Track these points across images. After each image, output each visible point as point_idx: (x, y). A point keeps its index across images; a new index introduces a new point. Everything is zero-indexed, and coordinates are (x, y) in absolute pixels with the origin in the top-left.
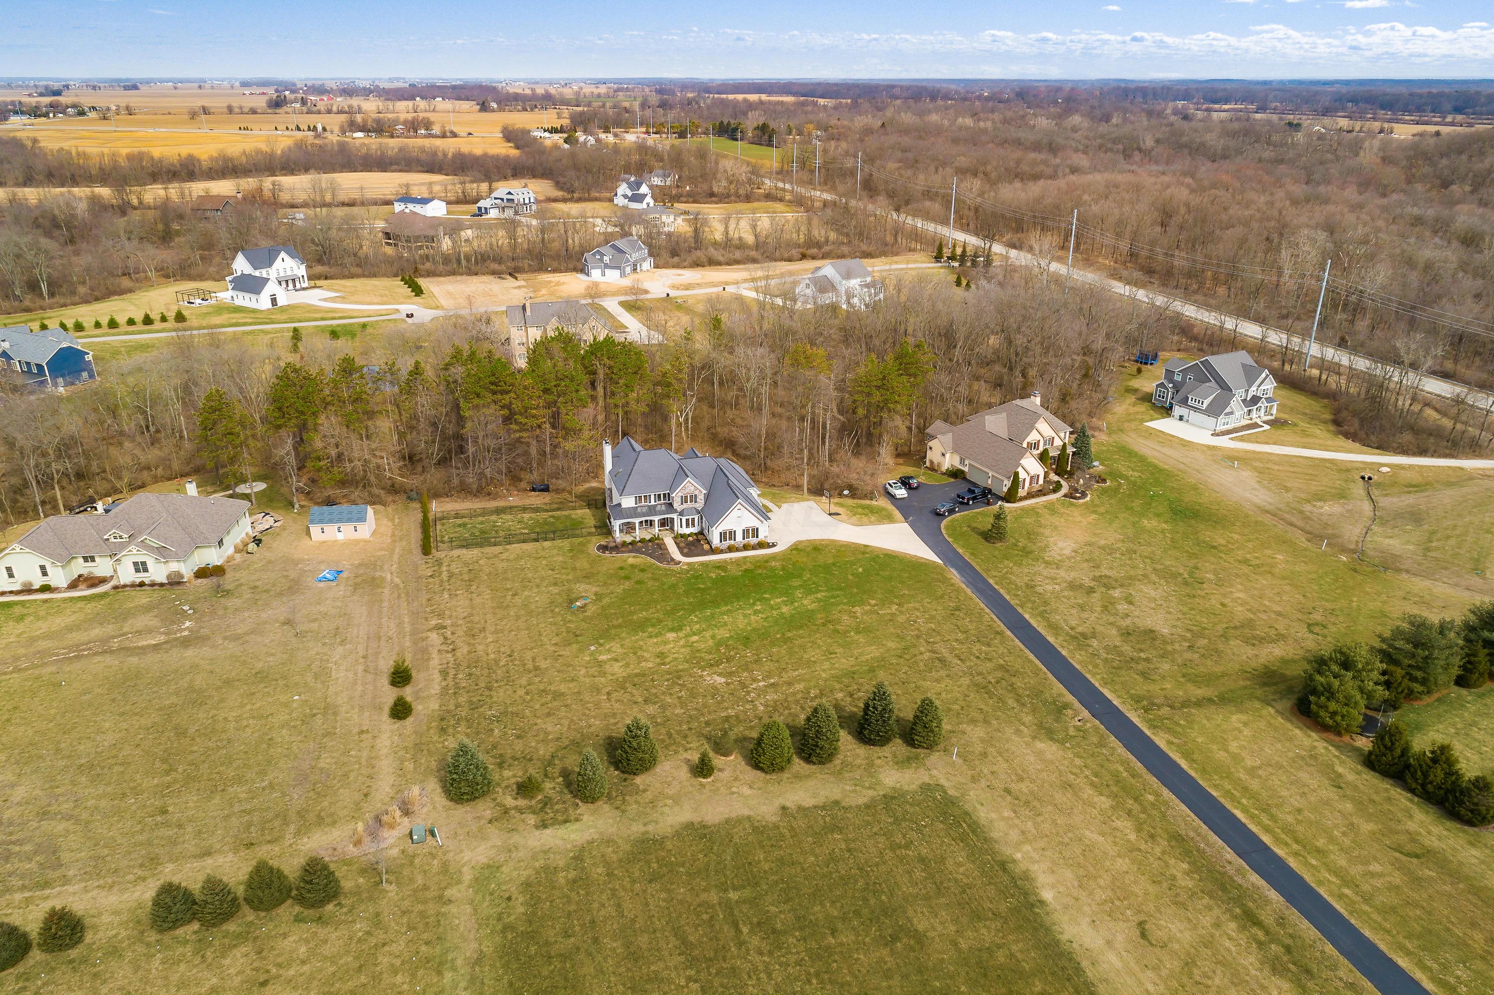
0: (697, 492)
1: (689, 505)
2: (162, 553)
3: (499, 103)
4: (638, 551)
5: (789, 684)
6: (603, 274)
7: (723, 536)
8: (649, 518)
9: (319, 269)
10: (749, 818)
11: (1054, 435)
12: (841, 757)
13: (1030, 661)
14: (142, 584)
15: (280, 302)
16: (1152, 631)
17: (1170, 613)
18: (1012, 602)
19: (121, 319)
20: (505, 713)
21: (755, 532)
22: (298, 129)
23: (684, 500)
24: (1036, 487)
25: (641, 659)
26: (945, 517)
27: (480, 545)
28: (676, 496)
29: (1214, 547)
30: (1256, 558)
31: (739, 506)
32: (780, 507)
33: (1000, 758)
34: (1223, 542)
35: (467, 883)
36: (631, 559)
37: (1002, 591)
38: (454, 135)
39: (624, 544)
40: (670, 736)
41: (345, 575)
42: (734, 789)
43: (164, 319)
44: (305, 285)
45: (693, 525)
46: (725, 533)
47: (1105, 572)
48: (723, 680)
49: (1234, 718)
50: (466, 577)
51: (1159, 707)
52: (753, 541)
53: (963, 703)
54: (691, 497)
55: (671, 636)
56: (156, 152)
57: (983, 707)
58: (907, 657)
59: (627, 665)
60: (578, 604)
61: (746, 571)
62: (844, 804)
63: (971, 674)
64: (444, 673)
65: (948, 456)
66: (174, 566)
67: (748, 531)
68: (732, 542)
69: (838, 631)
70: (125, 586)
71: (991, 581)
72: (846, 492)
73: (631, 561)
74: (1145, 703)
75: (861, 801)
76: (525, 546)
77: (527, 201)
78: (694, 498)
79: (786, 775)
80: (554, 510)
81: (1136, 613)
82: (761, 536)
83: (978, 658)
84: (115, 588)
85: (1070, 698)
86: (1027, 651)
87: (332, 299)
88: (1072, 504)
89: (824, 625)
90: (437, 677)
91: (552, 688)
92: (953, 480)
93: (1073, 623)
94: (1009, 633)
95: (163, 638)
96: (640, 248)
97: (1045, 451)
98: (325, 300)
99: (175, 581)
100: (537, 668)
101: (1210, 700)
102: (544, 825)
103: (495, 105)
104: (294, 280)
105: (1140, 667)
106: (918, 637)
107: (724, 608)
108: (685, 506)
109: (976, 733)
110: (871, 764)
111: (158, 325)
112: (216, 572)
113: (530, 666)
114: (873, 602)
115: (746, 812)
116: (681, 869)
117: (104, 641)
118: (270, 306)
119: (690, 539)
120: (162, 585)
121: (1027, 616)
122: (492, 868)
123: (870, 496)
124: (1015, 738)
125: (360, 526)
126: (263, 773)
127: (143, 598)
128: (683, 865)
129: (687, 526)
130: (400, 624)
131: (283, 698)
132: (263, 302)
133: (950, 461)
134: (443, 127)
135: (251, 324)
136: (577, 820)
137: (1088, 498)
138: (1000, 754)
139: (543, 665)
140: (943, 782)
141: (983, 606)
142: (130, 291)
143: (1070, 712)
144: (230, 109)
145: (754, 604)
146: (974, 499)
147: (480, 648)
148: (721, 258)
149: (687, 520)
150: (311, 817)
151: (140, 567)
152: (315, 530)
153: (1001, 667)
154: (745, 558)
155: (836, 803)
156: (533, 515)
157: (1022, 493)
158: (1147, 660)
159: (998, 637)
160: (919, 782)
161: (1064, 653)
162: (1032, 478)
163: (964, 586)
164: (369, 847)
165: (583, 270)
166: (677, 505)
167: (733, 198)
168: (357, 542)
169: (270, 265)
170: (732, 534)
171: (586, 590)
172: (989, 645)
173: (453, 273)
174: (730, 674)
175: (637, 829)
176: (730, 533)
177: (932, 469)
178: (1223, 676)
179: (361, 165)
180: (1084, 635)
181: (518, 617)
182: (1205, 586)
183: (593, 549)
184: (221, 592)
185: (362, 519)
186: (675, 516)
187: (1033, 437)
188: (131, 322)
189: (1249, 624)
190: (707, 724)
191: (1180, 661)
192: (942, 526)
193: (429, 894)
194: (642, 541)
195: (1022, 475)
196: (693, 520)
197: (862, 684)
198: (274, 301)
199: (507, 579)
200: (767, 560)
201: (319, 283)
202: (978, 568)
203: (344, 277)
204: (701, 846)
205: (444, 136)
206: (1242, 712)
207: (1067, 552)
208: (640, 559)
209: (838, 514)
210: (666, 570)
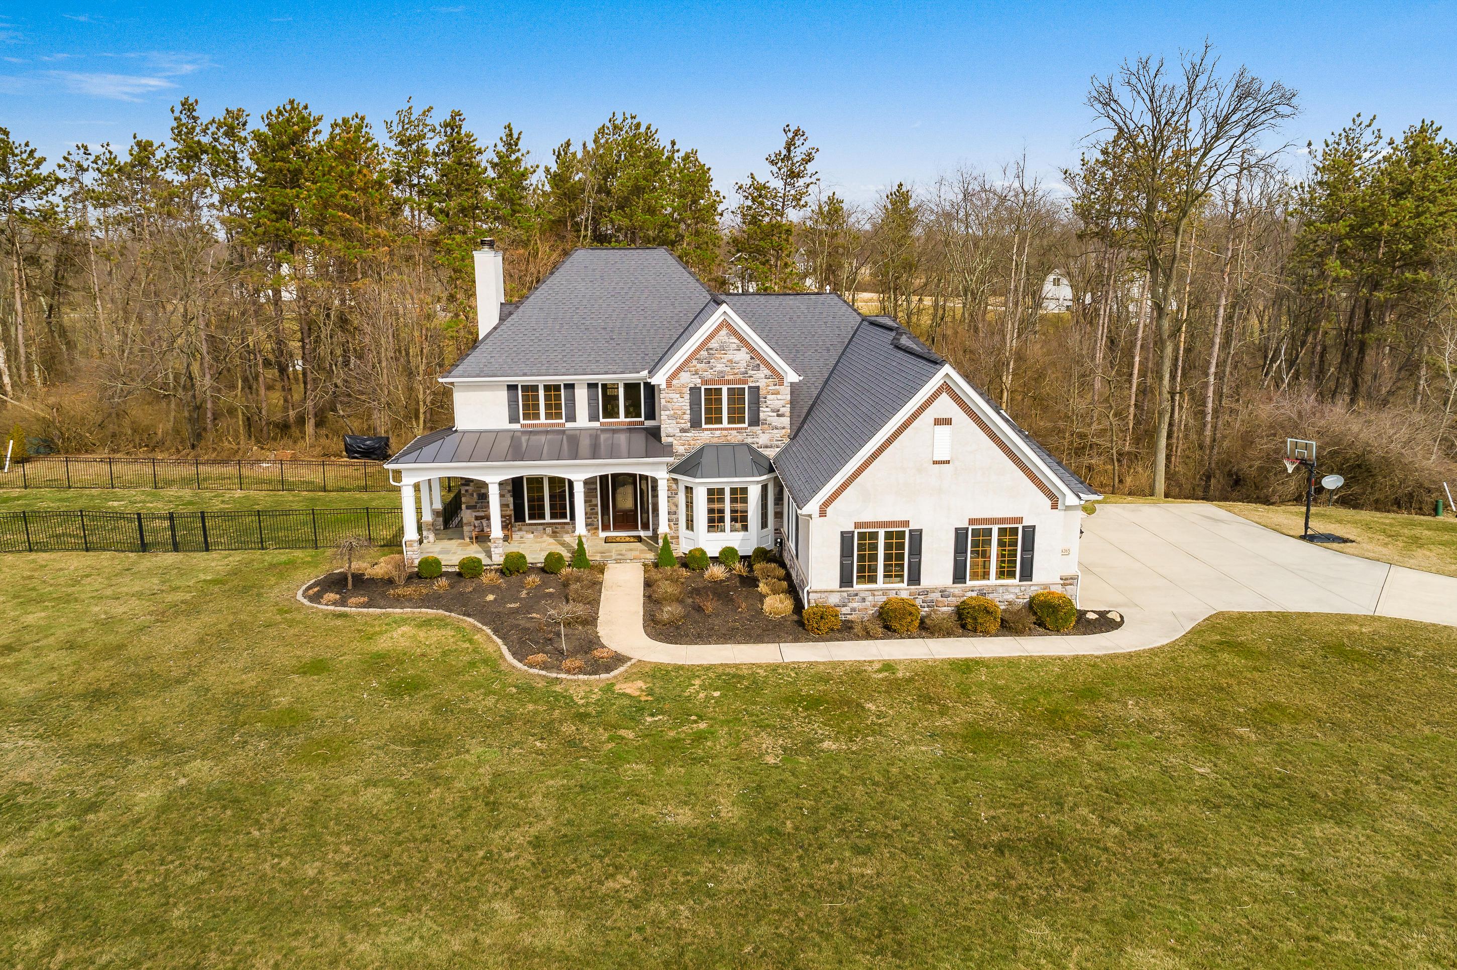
0: (760, 378)
1: (725, 430)
7: (858, 553)
23: (705, 405)
28: (672, 384)
31: (945, 406)
39: (431, 574)
45: (741, 519)
46: (868, 540)
52: (1006, 591)
54: (736, 396)
67: (981, 538)
68: (902, 589)
78: (747, 405)
108: (707, 435)
119: (717, 571)
129: (715, 521)
149: (715, 495)
154: (967, 666)
166: (671, 425)
170: (902, 549)
176: (895, 539)
183: (294, 593)
186: (660, 472)
196: (740, 495)
208: (434, 637)
209: (1345, 541)
210: (527, 690)
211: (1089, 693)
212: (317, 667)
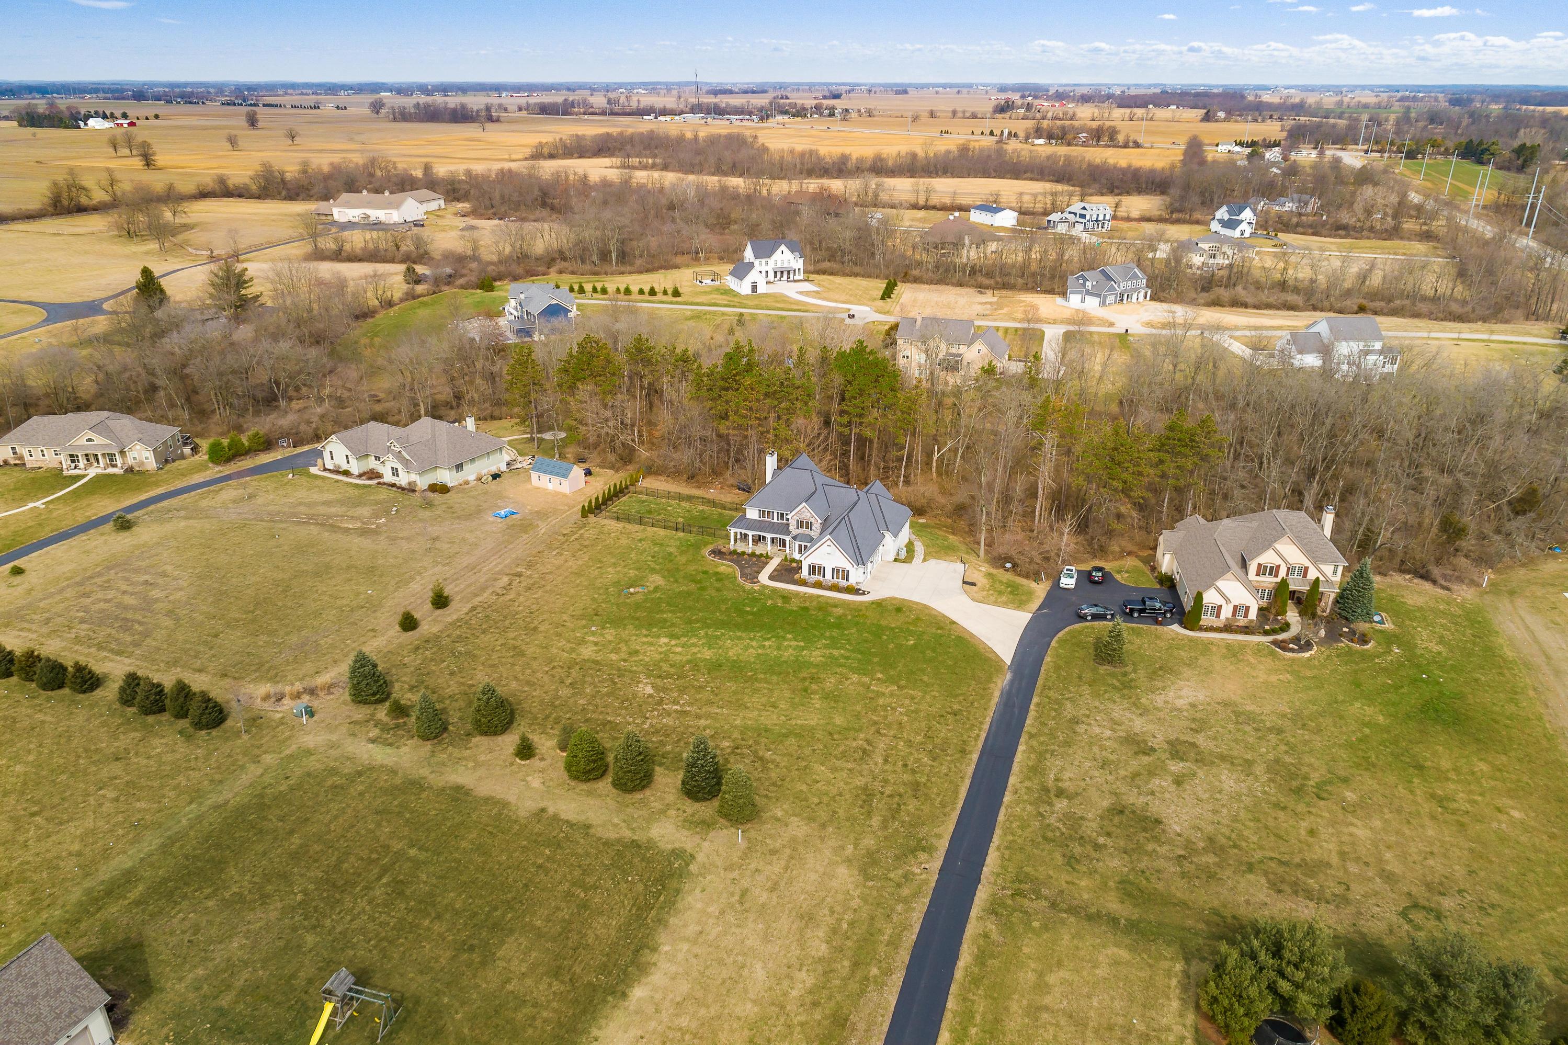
0: (813, 520)
1: (804, 531)
2: (406, 463)
3: (1229, 113)
4: (736, 562)
5: (698, 717)
6: (1083, 301)
7: (813, 569)
8: (762, 534)
9: (826, 265)
10: (505, 804)
11: (1307, 563)
12: (648, 792)
13: (956, 792)
14: (393, 485)
15: (760, 290)
16: (1158, 822)
17: (1215, 812)
18: (1025, 729)
19: (634, 289)
20: (468, 653)
21: (846, 575)
22: (992, 133)
23: (800, 524)
24: (1241, 621)
25: (616, 650)
26: (1086, 620)
27: (629, 520)
28: (793, 517)
29: (1420, 768)
30: (1473, 802)
31: (829, 543)
32: (925, 560)
33: (783, 863)
34: (1445, 764)
35: (282, 755)
36: (725, 567)
37: (1032, 713)
38: (1137, 145)
39: (734, 552)
40: (547, 717)
41: (514, 516)
42: (529, 778)
43: (665, 293)
44: (801, 277)
46: (814, 567)
47: (1200, 740)
48: (651, 691)
49: (1112, 950)
50: (586, 543)
51: (1039, 897)
52: (843, 583)
53: (825, 799)
54: (807, 523)
55: (664, 640)
56: (823, 151)
57: (841, 812)
58: (836, 736)
59: (597, 652)
60: (632, 590)
61: (806, 609)
62: (592, 831)
63: (874, 779)
64: (474, 608)
65: (1167, 557)
66: (414, 477)
67: (838, 571)
68: (821, 578)
69: (806, 690)
70: (384, 484)
71: (1035, 700)
72: (1008, 565)
73: (722, 569)
74: (1027, 886)
75: (612, 835)
76: (662, 532)
77: (1101, 218)
78: (809, 525)
79: (584, 786)
80: (730, 509)
81: (1167, 795)
82: (853, 580)
83: (905, 766)
84: (379, 483)
85: (943, 844)
86: (967, 782)
87: (807, 293)
88: (1272, 653)
89: (804, 679)
90: (465, 610)
91: (523, 647)
92: (1158, 586)
93: (1067, 775)
94: (975, 756)
95: (359, 525)
96: (1135, 276)
97: (1284, 582)
98: (801, 293)
99: (411, 489)
100: (535, 629)
101: (1113, 921)
102: (373, 741)
103: (1222, 115)
104: (789, 272)
105: (1077, 850)
106: (876, 723)
107: (739, 634)
108: (800, 531)
109: (798, 828)
110: (663, 812)
111: (660, 297)
112: (443, 489)
113: (532, 626)
114: (879, 675)
115: (512, 799)
116: (408, 816)
117: (329, 517)
118: (750, 292)
119: (794, 565)
120: (403, 489)
121: (1021, 748)
122: (309, 752)
123: (1036, 577)
124: (828, 853)
125: (565, 482)
126: (287, 634)
127: (384, 494)
128: (412, 812)
129: (800, 551)
130: (496, 565)
131: (362, 589)
132: (744, 288)
133: (1166, 563)
134: (1128, 136)
135: (725, 306)
136: (398, 748)
137: (1307, 655)
138: (791, 858)
139: (542, 628)
140: (700, 857)
141: (988, 720)
142: (677, 267)
143: (923, 856)
144: (954, 113)
145: (769, 639)
146: (1141, 611)
147: (522, 599)
148: (1250, 300)
149: (800, 546)
150: (272, 673)
151: (395, 472)
152: (534, 475)
153: (918, 784)
155: (589, 827)
156: (706, 508)
157: (1207, 619)
158: (1097, 847)
159: (957, 756)
160: (677, 845)
161: (1007, 799)
162: (1235, 607)
163: (997, 694)
164: (267, 706)
165: (1064, 294)
166: (792, 528)
167: (1365, 233)
168: (556, 494)
169: (769, 256)
170: (821, 570)
171: (657, 580)
172: (934, 759)
173: (942, 281)
174: (665, 689)
175: (424, 772)
176: (819, 568)
177: (1153, 569)
178: (1175, 905)
179: (995, 171)
180: (1060, 793)
181: (578, 585)
182: (1322, 803)
183: (706, 551)
184: (429, 505)
185: (565, 476)
186: (788, 539)
187: (1268, 558)
188: (641, 292)
189: (1315, 868)
190: (587, 721)
191: (1142, 865)
192: (1067, 629)
193: (256, 751)
194: (753, 554)
195: (1210, 597)
196: (806, 547)
197: (757, 743)
198: (754, 288)
199: (610, 553)
200: (836, 604)
201: (812, 277)
202: (1040, 682)
203: (845, 275)
204: (443, 807)
205: (1126, 146)
206: (1132, 949)
207: (1180, 703)
208: (730, 570)
209: (973, 584)
210: (739, 585)
211: (836, 606)
212: (706, 572)
